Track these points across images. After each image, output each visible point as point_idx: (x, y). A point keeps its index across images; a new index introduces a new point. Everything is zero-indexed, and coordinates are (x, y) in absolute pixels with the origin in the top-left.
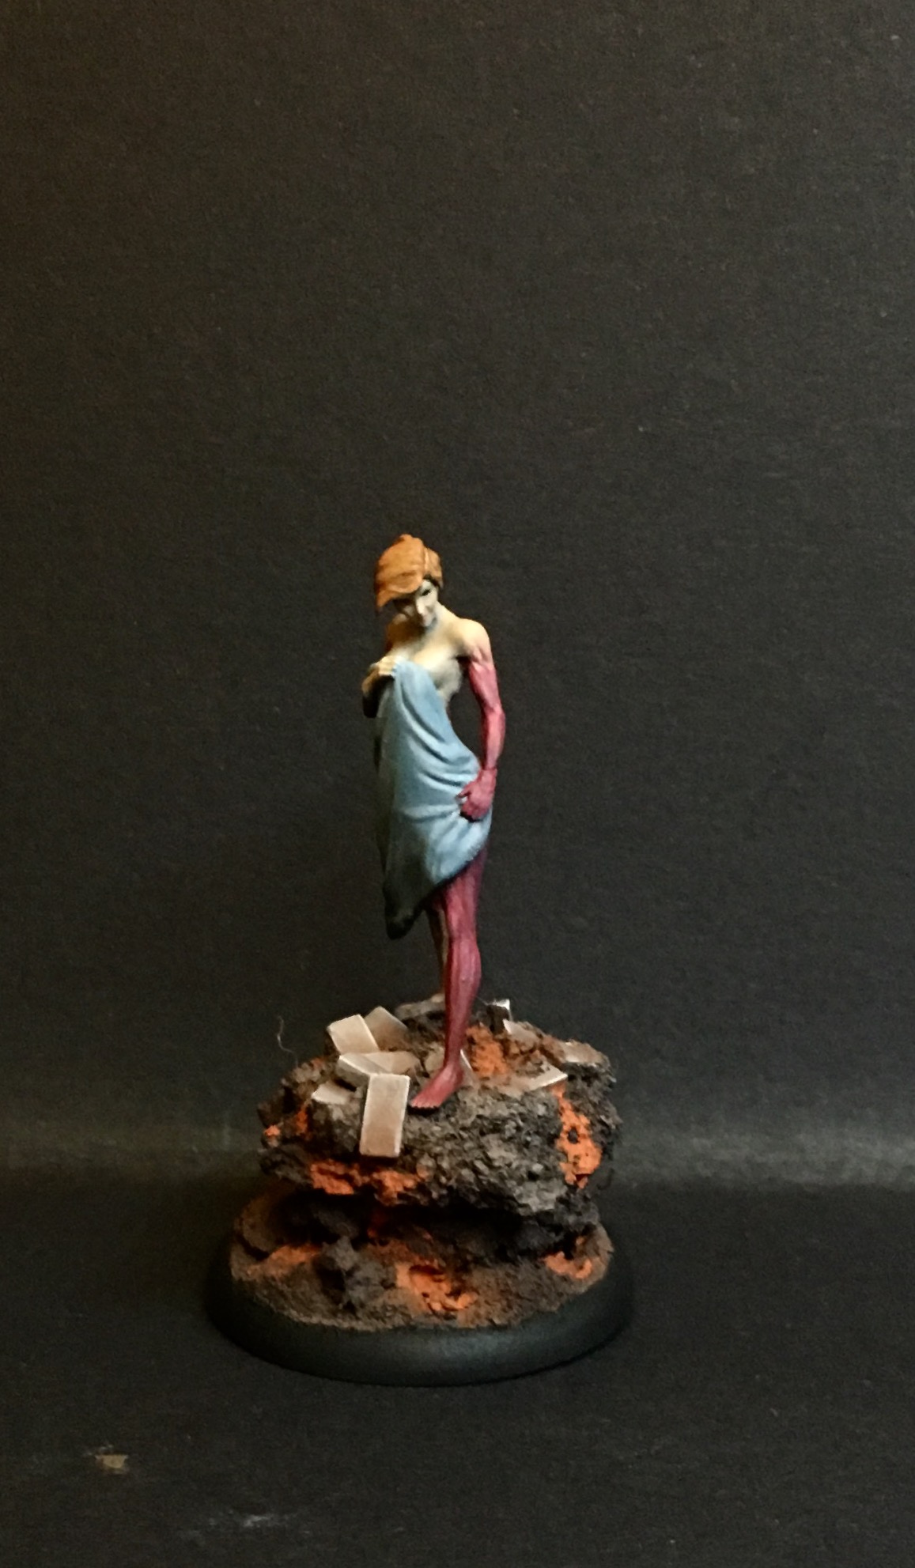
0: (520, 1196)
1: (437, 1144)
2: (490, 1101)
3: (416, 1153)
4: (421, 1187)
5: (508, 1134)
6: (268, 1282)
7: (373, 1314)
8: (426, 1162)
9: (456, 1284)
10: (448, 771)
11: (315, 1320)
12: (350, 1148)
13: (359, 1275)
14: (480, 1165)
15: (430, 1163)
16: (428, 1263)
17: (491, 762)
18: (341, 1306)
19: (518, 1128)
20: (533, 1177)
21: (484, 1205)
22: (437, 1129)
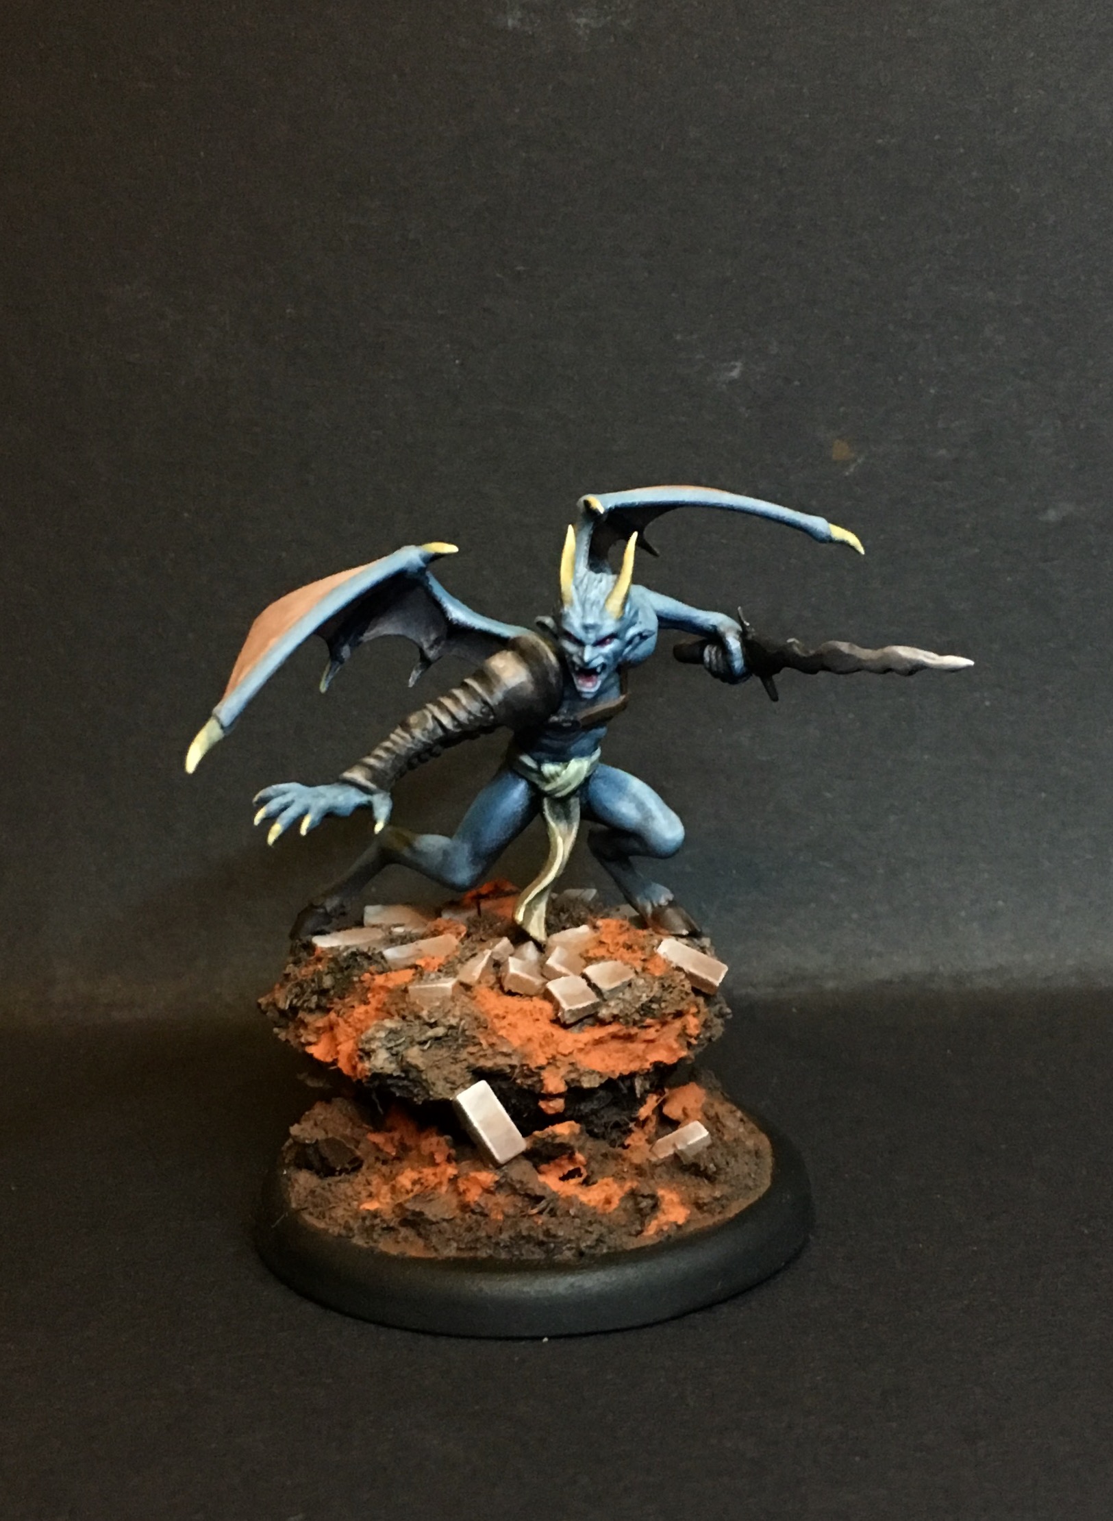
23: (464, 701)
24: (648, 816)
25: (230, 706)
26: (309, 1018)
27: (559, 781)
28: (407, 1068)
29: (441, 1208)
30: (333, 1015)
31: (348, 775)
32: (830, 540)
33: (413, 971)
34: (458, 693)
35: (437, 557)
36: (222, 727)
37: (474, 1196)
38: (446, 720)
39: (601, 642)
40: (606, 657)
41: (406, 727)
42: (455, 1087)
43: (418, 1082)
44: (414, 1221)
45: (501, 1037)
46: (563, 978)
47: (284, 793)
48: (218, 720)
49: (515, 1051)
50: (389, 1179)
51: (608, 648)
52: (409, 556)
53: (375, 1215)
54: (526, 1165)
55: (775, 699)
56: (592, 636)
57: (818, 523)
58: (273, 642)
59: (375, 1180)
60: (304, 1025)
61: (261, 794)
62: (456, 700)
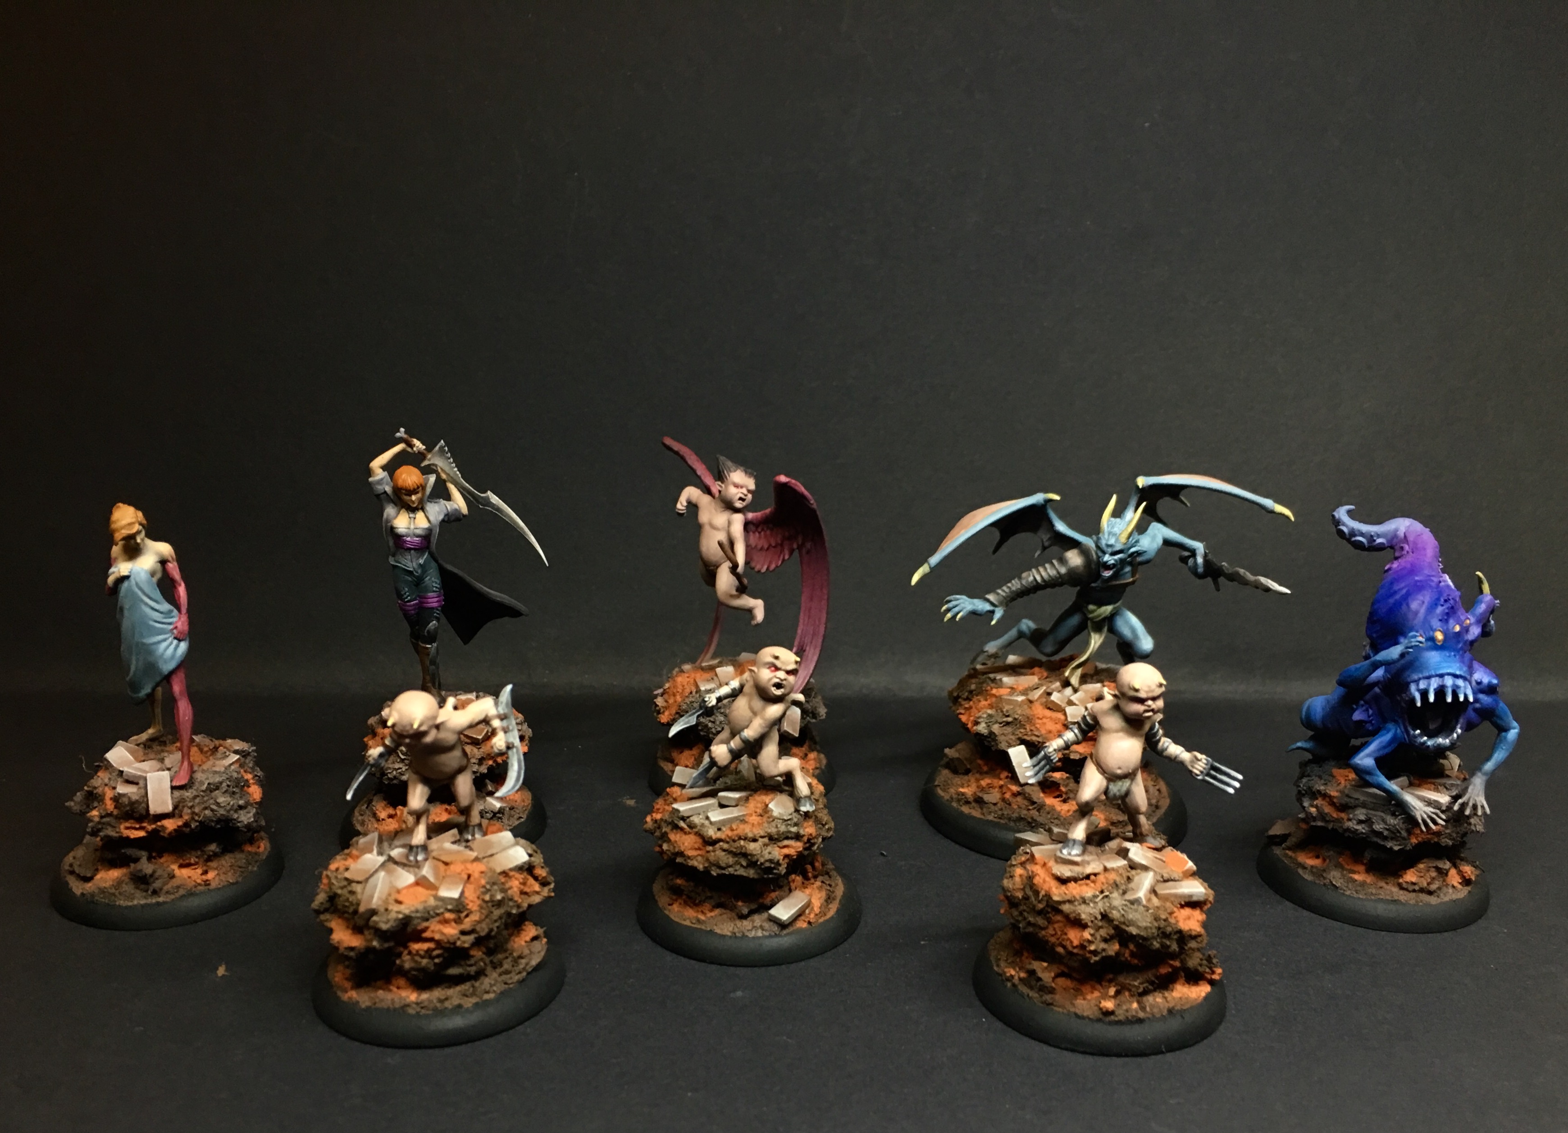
0: (238, 817)
1: (190, 802)
2: (210, 775)
3: (180, 807)
4: (186, 824)
5: (224, 789)
6: (102, 891)
7: (167, 892)
8: (187, 811)
9: (205, 868)
10: (165, 618)
11: (135, 902)
12: (144, 812)
13: (157, 874)
14: (214, 807)
15: (189, 811)
16: (187, 861)
17: (184, 609)
18: (149, 892)
19: (228, 786)
20: (241, 807)
21: (219, 826)
22: (188, 794)
23: (1049, 570)
24: (1136, 636)
25: (934, 560)
26: (963, 703)
27: (1095, 614)
28: (991, 733)
29: (993, 797)
30: (971, 703)
31: (988, 596)
32: (1272, 512)
33: (1009, 690)
34: (1047, 565)
35: (1051, 500)
36: (930, 568)
37: (1008, 796)
38: (1039, 578)
39: (1113, 554)
40: (1116, 560)
41: (1020, 578)
42: (1010, 746)
43: (995, 740)
44: (979, 801)
45: (1036, 727)
46: (1074, 707)
47: (958, 599)
48: (929, 564)
49: (1042, 735)
50: (978, 780)
51: (1117, 557)
52: (1037, 498)
53: (963, 794)
54: (1037, 788)
55: (1218, 590)
56: (1110, 550)
57: (1268, 503)
58: (963, 531)
59: (973, 780)
60: (961, 705)
61: (948, 598)
62: (1045, 569)
